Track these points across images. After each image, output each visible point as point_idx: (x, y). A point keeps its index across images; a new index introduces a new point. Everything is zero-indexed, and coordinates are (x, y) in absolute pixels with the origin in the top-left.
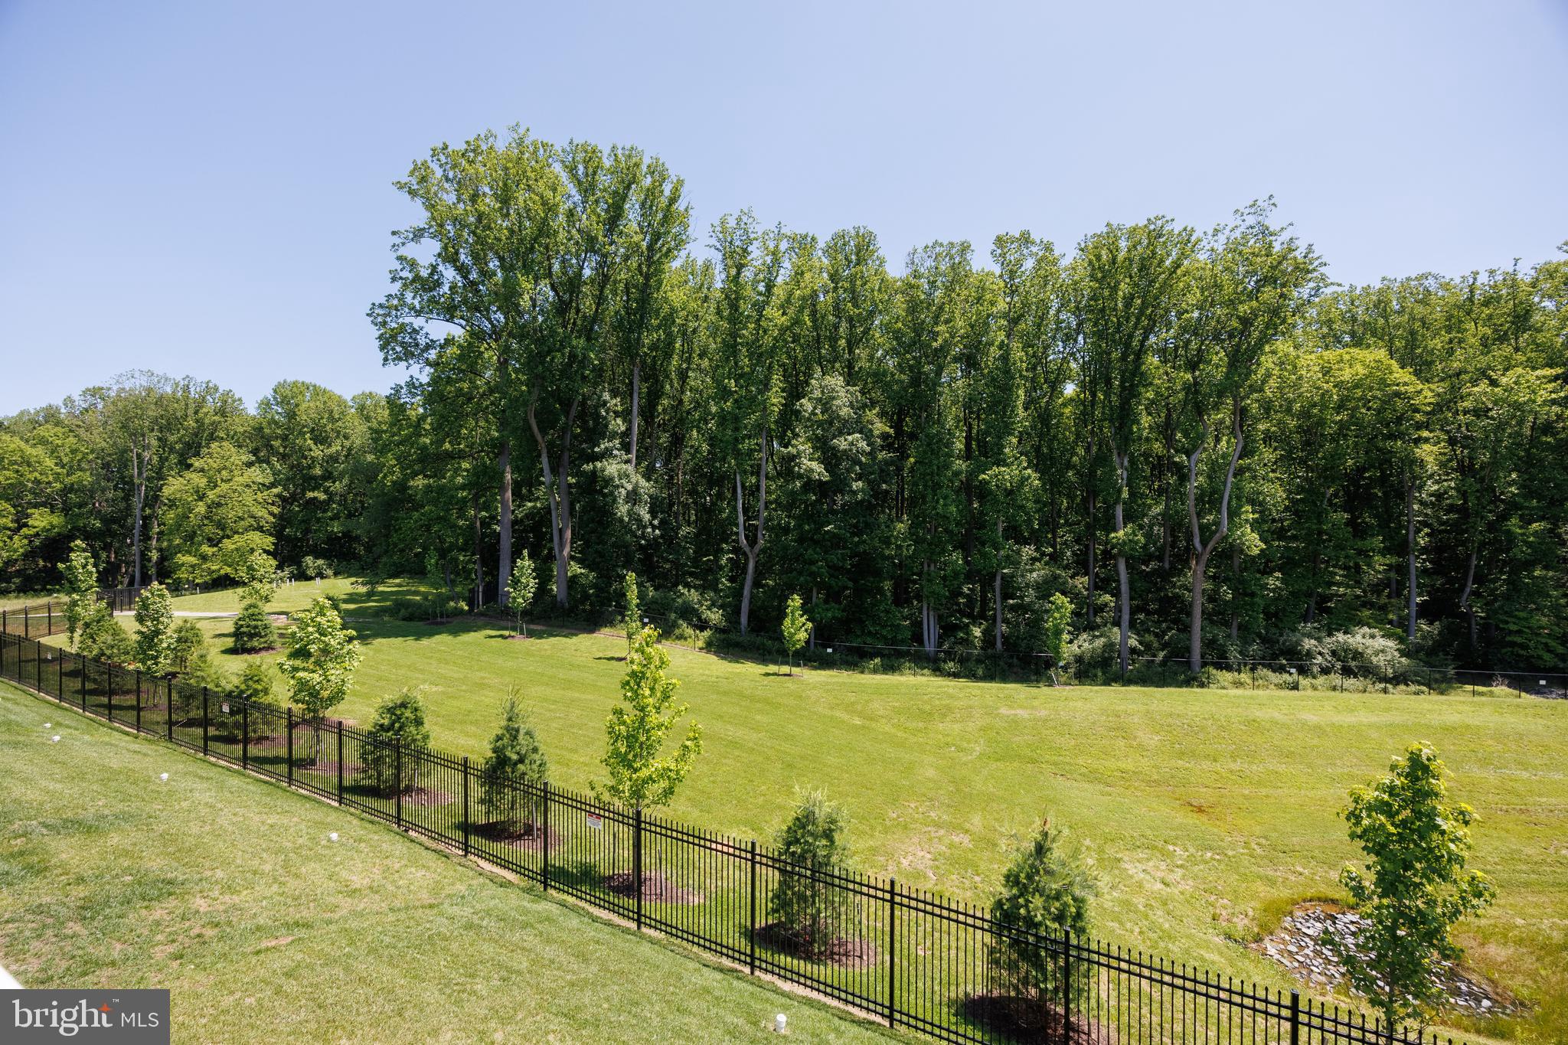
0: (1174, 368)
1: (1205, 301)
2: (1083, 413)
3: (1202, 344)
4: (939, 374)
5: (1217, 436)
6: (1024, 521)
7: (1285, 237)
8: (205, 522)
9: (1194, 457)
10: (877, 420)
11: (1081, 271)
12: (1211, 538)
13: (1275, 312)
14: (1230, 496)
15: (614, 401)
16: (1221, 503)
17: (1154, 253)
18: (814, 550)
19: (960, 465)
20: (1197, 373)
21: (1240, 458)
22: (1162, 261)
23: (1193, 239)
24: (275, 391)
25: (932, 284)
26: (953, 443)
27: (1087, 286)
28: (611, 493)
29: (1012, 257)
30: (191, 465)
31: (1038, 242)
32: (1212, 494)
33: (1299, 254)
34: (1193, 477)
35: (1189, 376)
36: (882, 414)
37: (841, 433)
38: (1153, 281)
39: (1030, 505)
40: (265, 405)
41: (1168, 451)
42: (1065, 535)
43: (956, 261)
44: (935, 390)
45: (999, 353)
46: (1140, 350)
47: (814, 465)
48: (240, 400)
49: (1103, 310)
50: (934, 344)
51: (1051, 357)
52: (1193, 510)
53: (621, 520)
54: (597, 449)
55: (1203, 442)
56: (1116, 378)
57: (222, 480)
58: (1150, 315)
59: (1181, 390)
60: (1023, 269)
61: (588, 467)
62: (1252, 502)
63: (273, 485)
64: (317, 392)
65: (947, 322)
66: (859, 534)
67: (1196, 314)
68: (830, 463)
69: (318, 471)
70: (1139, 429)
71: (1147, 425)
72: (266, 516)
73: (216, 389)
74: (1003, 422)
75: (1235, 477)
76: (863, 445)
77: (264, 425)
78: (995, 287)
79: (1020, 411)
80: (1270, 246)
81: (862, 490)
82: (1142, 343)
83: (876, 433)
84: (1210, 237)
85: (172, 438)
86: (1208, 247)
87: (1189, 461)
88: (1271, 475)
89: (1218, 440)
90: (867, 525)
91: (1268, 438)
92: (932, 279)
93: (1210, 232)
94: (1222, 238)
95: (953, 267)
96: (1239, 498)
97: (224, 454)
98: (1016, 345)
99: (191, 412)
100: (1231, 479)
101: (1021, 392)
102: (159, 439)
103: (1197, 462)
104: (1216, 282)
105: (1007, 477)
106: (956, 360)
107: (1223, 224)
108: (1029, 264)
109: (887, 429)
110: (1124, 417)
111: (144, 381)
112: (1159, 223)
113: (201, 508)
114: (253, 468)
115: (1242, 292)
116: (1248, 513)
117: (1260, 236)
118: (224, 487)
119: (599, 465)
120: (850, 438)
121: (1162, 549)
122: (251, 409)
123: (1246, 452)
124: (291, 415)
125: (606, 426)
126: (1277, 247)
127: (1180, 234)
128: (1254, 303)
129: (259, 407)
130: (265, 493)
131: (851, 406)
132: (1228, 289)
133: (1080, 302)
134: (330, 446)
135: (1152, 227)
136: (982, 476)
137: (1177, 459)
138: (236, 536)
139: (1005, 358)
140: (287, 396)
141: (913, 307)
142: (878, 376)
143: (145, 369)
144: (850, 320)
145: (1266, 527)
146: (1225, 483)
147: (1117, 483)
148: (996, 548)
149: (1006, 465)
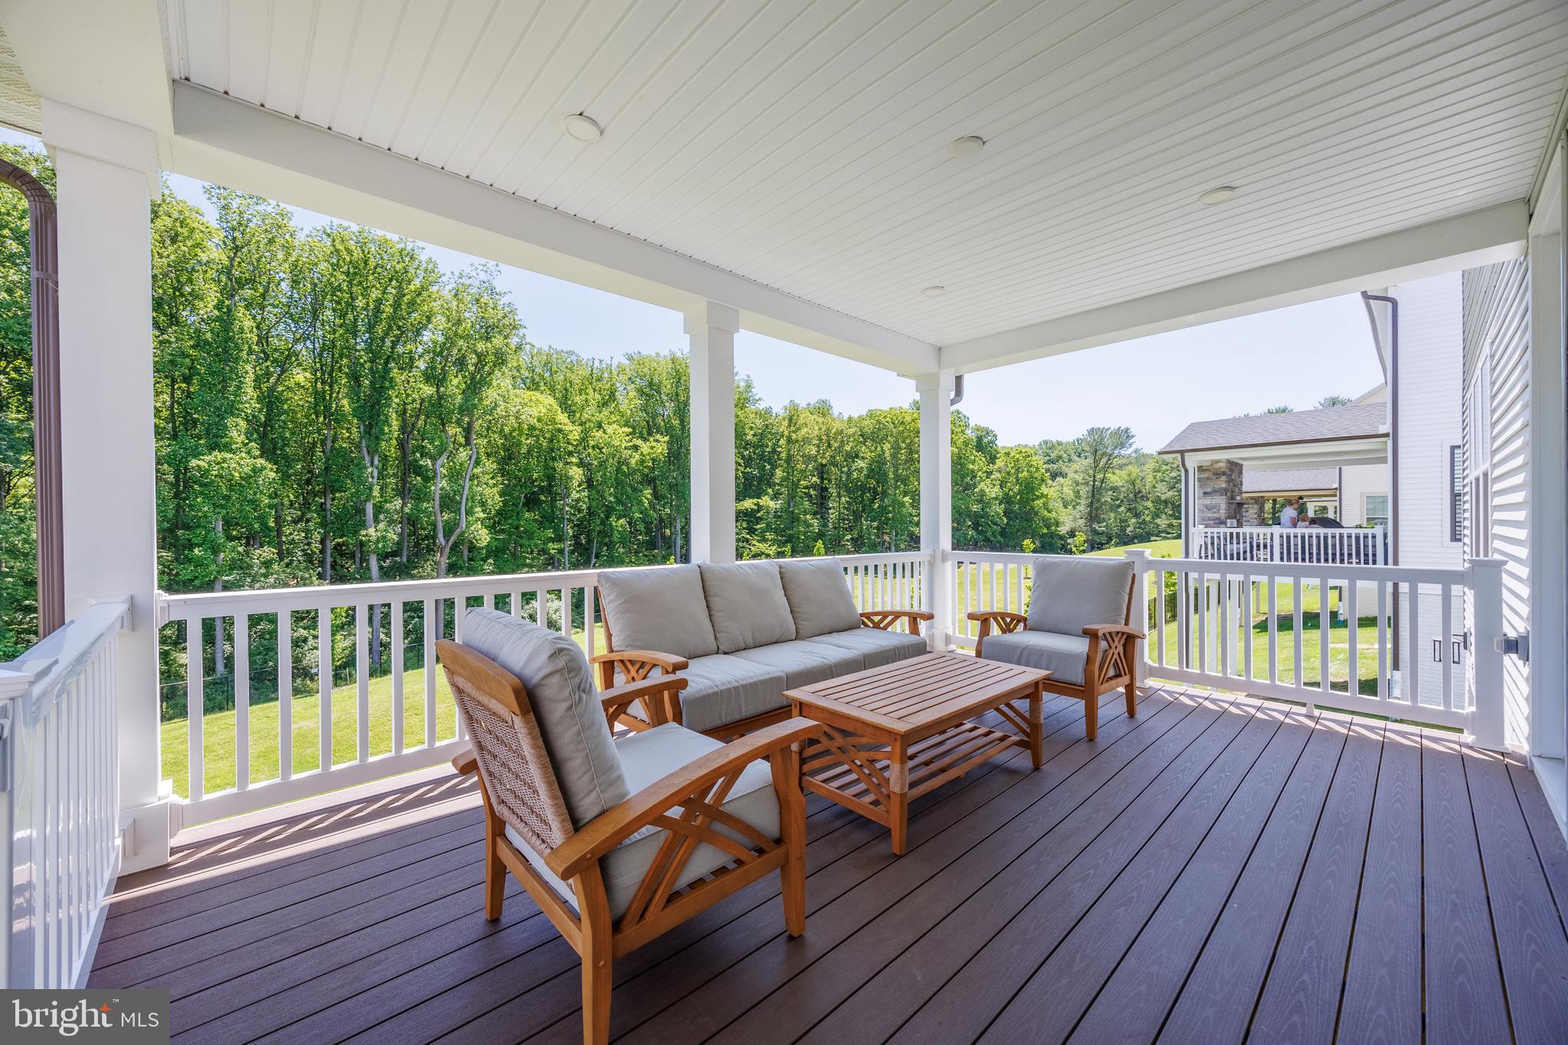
3: (446, 365)
5: (455, 445)
9: (438, 462)
12: (451, 533)
14: (467, 499)
16: (460, 503)
20: (443, 389)
32: (452, 496)
34: (437, 480)
52: (438, 510)
55: (446, 450)
62: (480, 503)
82: (393, 349)
87: (433, 466)
89: (456, 448)
96: (472, 500)
103: (440, 467)
105: (233, 465)
110: (373, 417)
116: (479, 513)
117: (490, 291)
121: (400, 545)
123: (477, 463)
126: (501, 305)
127: (427, 263)
137: (421, 463)
139: (226, 322)
145: (490, 523)
146: (463, 487)
147: (367, 481)
148: (215, 550)
149: (231, 451)
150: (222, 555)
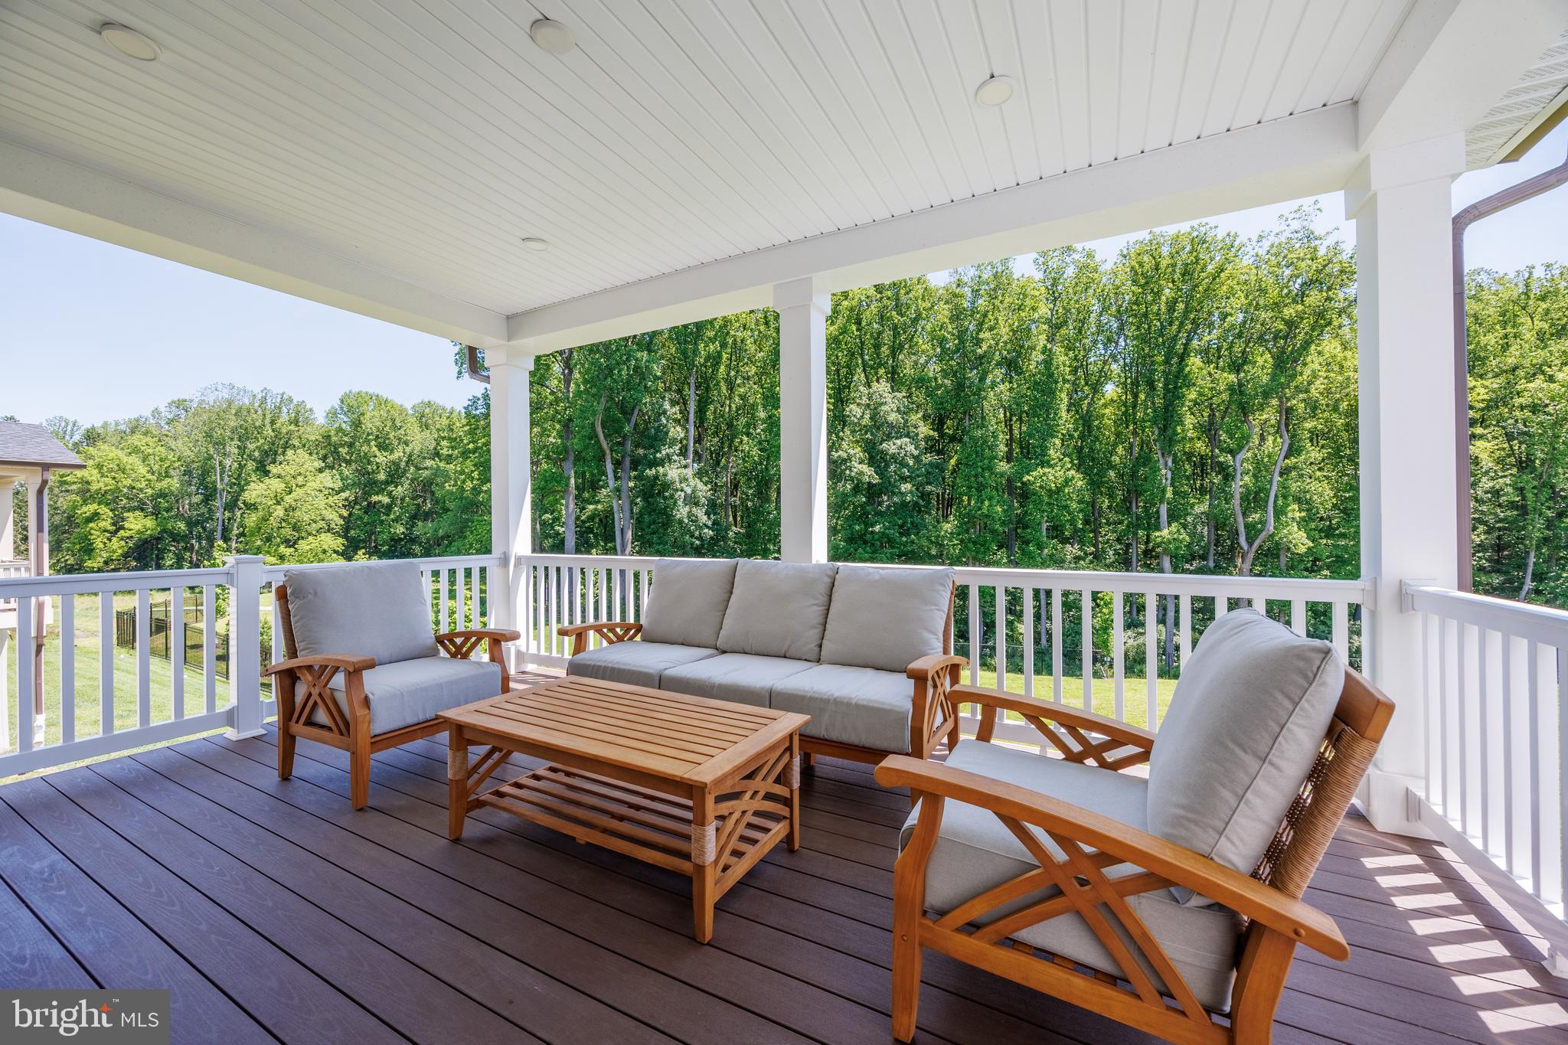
0: (1217, 368)
1: (1250, 304)
2: (1125, 413)
3: (1247, 346)
4: (982, 379)
5: (1262, 435)
6: (1068, 521)
7: (1330, 241)
8: (284, 524)
9: (1240, 457)
10: (921, 423)
11: (1122, 277)
12: (1256, 536)
13: (1320, 314)
14: (1276, 496)
15: (674, 410)
16: (1267, 502)
17: (1197, 259)
18: (864, 549)
19: (1003, 467)
20: (1242, 375)
21: (1286, 457)
22: (1205, 266)
23: (1236, 244)
24: (342, 401)
25: (976, 293)
26: (997, 446)
27: (1129, 290)
28: (672, 496)
29: (1054, 263)
30: (269, 471)
31: (1080, 249)
32: (1257, 493)
33: (1345, 257)
34: (1238, 476)
35: (1232, 378)
36: (925, 418)
37: (889, 437)
38: (1197, 286)
39: (1074, 505)
40: (333, 414)
41: (1212, 451)
42: (1107, 534)
43: (999, 270)
44: (979, 395)
45: (1041, 357)
46: (1183, 354)
47: (865, 468)
48: (311, 410)
49: (1145, 315)
50: (979, 351)
51: (1092, 359)
52: (1238, 510)
53: (681, 522)
54: (658, 455)
55: (1248, 442)
56: (1159, 380)
57: (297, 486)
58: (1194, 319)
59: (1225, 390)
60: (1065, 276)
61: (650, 473)
62: (1298, 500)
63: (342, 490)
64: (381, 402)
65: (991, 329)
66: (907, 533)
67: (1241, 317)
68: (879, 466)
69: (382, 476)
70: (1183, 431)
71: (1191, 426)
72: (335, 519)
73: (291, 400)
74: (1046, 424)
75: (1281, 476)
76: (911, 448)
77: (332, 433)
78: (1037, 293)
79: (1064, 414)
80: (1315, 249)
81: (911, 492)
82: (1186, 345)
83: (921, 436)
84: (1254, 243)
85: (251, 446)
86: (1253, 253)
87: (1234, 461)
88: (1318, 474)
89: (1262, 438)
90: (915, 525)
91: (1314, 436)
92: (976, 288)
93: (1255, 238)
94: (1266, 244)
95: (996, 276)
96: (1285, 497)
97: (299, 461)
98: (1058, 349)
99: (268, 421)
100: (1277, 478)
101: (1064, 395)
102: (239, 447)
103: (1243, 462)
104: (1260, 286)
105: (1051, 478)
106: (999, 364)
107: (1267, 231)
108: (1070, 271)
109: (931, 433)
110: (1167, 419)
111: (225, 394)
112: (1203, 230)
113: (279, 512)
114: (323, 475)
115: (1287, 295)
116: (1295, 511)
117: (1306, 240)
118: (298, 493)
119: (661, 470)
120: (898, 442)
121: (1206, 548)
122: (320, 418)
123: (1293, 451)
124: (357, 424)
125: (667, 433)
126: (1322, 251)
127: (1223, 240)
128: (1300, 307)
129: (327, 416)
130: (336, 497)
131: (898, 410)
132: (1273, 293)
133: (1121, 306)
134: (392, 452)
135: (1195, 234)
136: (1026, 478)
137: (1221, 459)
138: (310, 538)
139: (1048, 363)
140: (352, 406)
141: (957, 316)
142: (921, 381)
143: (227, 383)
144: (895, 328)
145: (1313, 525)
146: (1271, 482)
147: (1161, 483)
148: (1040, 547)
149: (1050, 466)
150: (1046, 551)
